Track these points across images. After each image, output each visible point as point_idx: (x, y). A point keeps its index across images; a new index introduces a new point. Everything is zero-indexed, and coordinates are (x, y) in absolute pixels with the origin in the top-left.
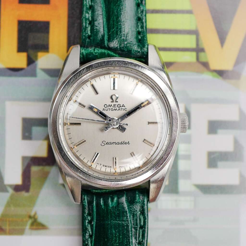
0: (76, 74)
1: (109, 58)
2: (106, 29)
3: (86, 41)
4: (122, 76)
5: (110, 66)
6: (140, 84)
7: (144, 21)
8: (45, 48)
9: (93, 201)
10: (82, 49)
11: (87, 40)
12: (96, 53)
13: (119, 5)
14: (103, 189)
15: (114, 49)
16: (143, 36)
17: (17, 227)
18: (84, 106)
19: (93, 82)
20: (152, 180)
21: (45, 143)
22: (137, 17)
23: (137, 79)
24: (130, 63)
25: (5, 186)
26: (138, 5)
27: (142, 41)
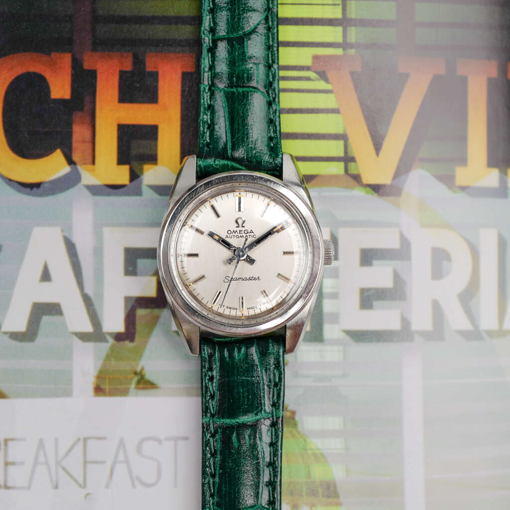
0: (192, 192)
1: (233, 172)
2: (229, 135)
3: (203, 151)
4: (249, 195)
5: (234, 183)
6: (272, 204)
7: (277, 123)
8: (153, 159)
9: (215, 353)
10: (200, 161)
11: (206, 149)
12: (216, 165)
13: (246, 104)
14: (227, 337)
15: (239, 160)
16: (276, 144)
17: (119, 387)
18: (202, 233)
19: (213, 202)
20: (288, 324)
21: (154, 280)
22: (268, 118)
23: (269, 197)
24: (259, 177)
25: (103, 334)
26: (270, 104)
27: (275, 150)
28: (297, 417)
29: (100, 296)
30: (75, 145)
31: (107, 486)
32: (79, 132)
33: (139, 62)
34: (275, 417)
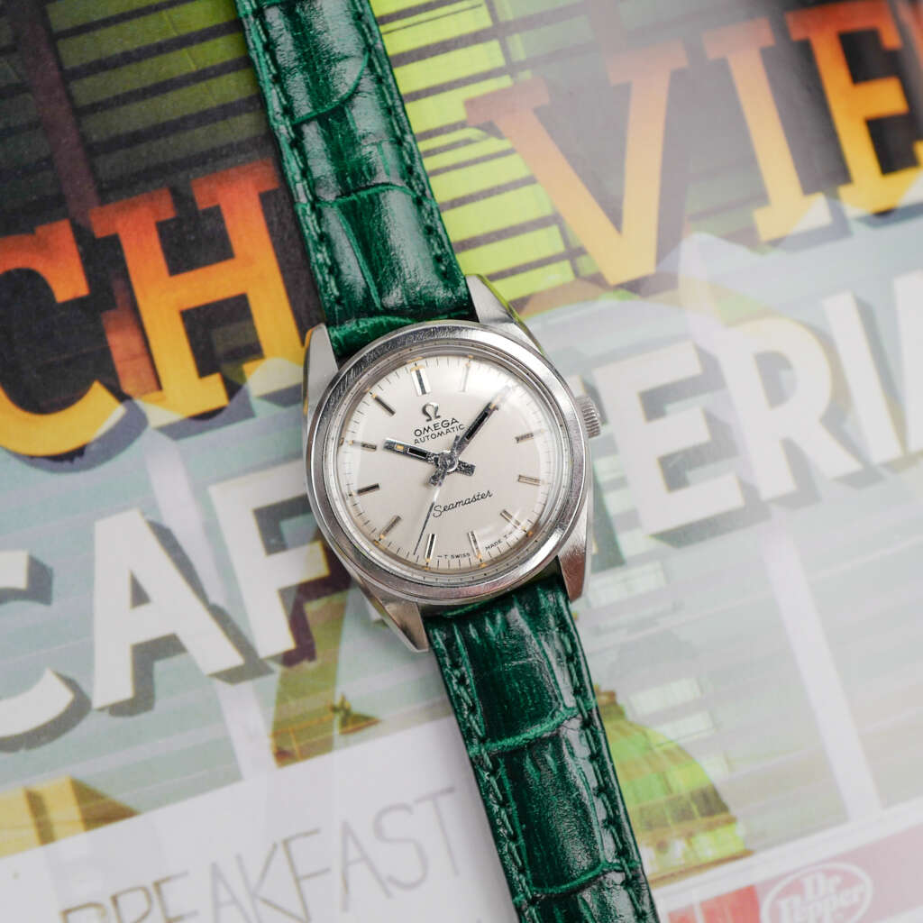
0: (337, 386)
1: (393, 332)
2: (368, 274)
3: (334, 312)
4: (432, 361)
5: (401, 350)
6: (475, 365)
7: (440, 230)
8: (254, 351)
9: (454, 637)
10: (333, 331)
11: (337, 308)
12: (363, 330)
13: (380, 215)
14: (467, 605)
15: (397, 310)
16: (449, 264)
17: (315, 739)
18: (374, 448)
19: (376, 391)
20: (561, 554)
21: (317, 547)
22: (423, 227)
23: (465, 356)
24: (439, 328)
25: (262, 662)
26: (418, 202)
27: (450, 275)
28: (620, 700)
29: (238, 600)
30: (119, 367)
31: (345, 907)
32: (120, 344)
33: (182, 199)
34: (584, 711)
